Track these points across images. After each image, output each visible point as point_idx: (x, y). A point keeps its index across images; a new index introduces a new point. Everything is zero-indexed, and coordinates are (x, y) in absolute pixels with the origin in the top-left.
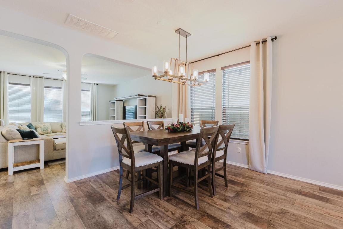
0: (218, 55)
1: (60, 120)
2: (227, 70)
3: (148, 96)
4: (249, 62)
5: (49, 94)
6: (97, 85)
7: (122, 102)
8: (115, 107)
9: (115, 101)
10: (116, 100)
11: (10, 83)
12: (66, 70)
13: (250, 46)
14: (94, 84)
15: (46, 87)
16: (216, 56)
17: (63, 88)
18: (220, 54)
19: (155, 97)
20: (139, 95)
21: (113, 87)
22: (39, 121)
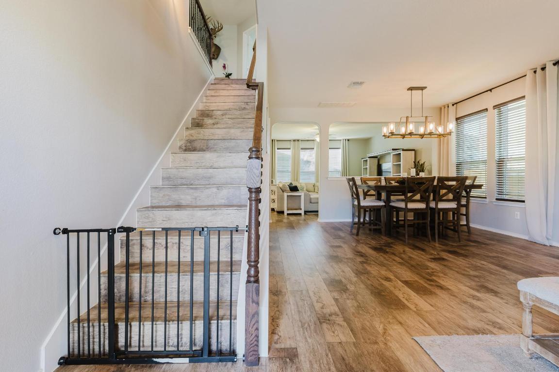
0: (490, 90)
1: (313, 180)
2: (503, 109)
3: (403, 150)
4: (523, 97)
5: (305, 155)
6: (348, 140)
7: (376, 159)
8: (367, 165)
9: (368, 159)
10: (369, 157)
11: (278, 149)
12: (318, 133)
13: (526, 76)
14: (344, 140)
15: (302, 149)
16: (487, 91)
17: (315, 149)
18: (493, 89)
19: (414, 150)
20: (393, 150)
21: (366, 142)
22: (297, 181)
